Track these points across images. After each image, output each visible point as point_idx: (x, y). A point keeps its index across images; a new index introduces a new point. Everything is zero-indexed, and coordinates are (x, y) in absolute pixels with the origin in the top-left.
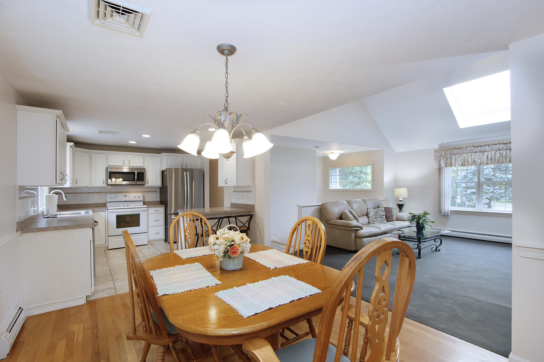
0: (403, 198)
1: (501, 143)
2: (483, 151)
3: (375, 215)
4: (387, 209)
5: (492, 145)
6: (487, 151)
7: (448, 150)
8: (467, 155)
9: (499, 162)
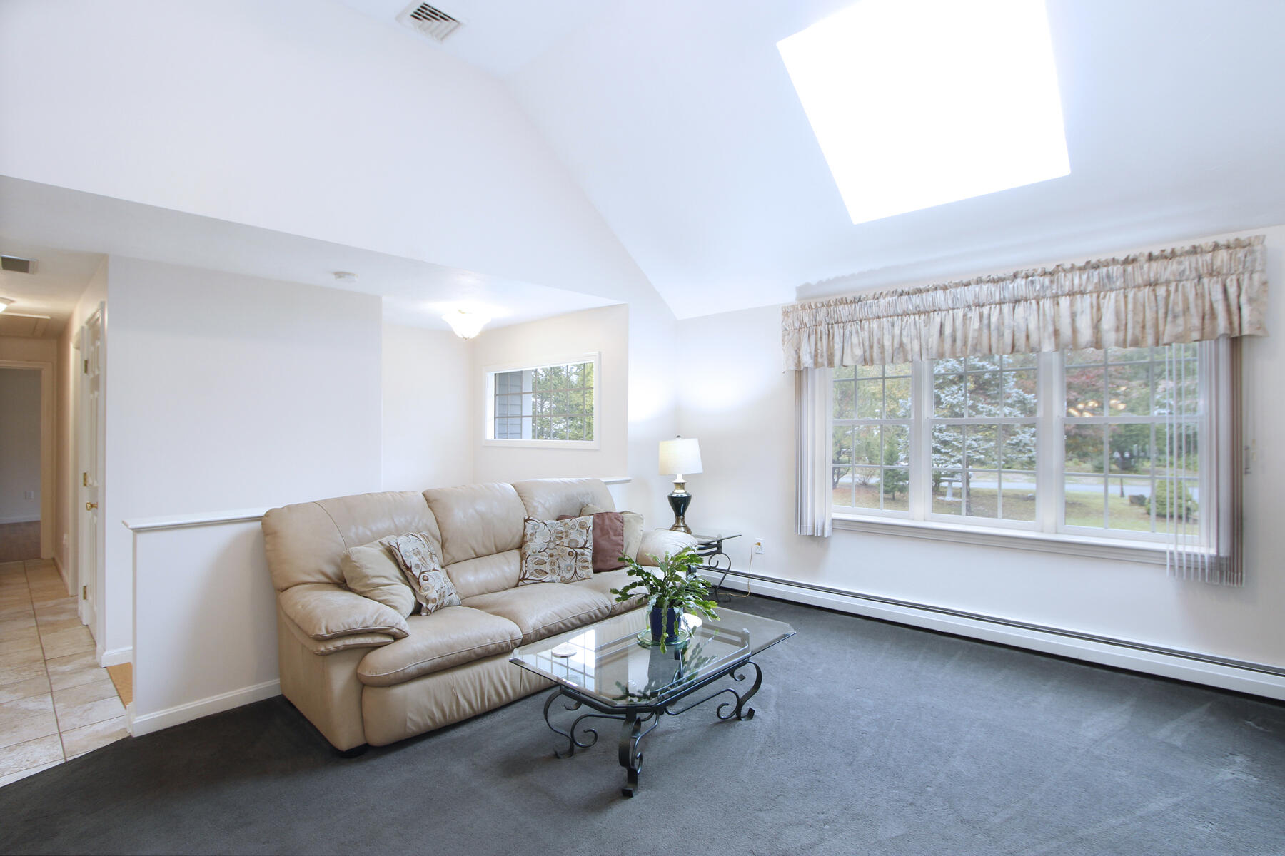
0: (684, 477)
1: (984, 278)
2: (928, 309)
3: (552, 545)
4: (607, 522)
5: (957, 285)
6: (940, 310)
7: (823, 306)
8: (879, 326)
9: (978, 347)
